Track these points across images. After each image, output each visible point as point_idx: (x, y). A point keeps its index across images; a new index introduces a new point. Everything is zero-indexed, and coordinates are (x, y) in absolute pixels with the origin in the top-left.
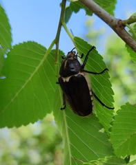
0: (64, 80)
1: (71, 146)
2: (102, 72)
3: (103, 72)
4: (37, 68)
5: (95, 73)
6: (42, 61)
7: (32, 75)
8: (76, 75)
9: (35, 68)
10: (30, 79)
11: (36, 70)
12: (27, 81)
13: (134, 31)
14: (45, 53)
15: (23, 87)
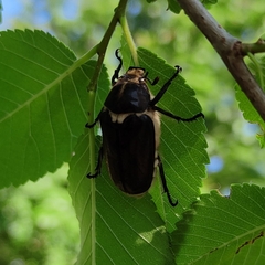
0: (114, 118)
1: (97, 247)
2: (191, 120)
3: (194, 118)
4: (48, 87)
5: (178, 119)
6: (61, 77)
7: (34, 97)
8: (139, 115)
9: (43, 87)
10: (28, 103)
11: (45, 90)
12: (21, 107)
13: (260, 67)
14: (71, 63)
15: (10, 115)
